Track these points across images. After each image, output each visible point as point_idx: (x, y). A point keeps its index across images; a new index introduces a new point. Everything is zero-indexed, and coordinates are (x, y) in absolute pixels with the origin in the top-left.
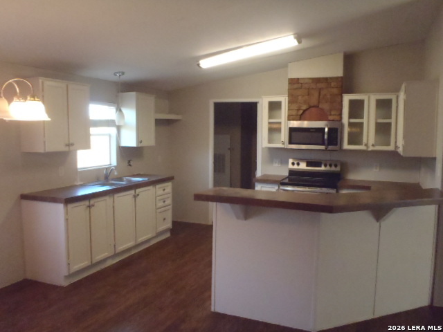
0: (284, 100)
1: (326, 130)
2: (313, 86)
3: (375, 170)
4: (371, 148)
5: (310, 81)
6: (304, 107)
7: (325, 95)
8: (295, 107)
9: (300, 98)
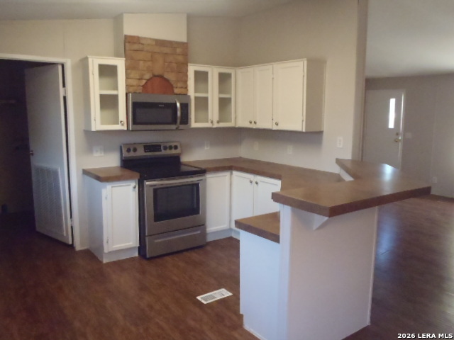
0: (120, 64)
1: (178, 105)
2: (157, 49)
3: (206, 148)
4: (216, 125)
5: (154, 43)
6: (147, 76)
7: (171, 62)
8: (135, 74)
9: (141, 63)
